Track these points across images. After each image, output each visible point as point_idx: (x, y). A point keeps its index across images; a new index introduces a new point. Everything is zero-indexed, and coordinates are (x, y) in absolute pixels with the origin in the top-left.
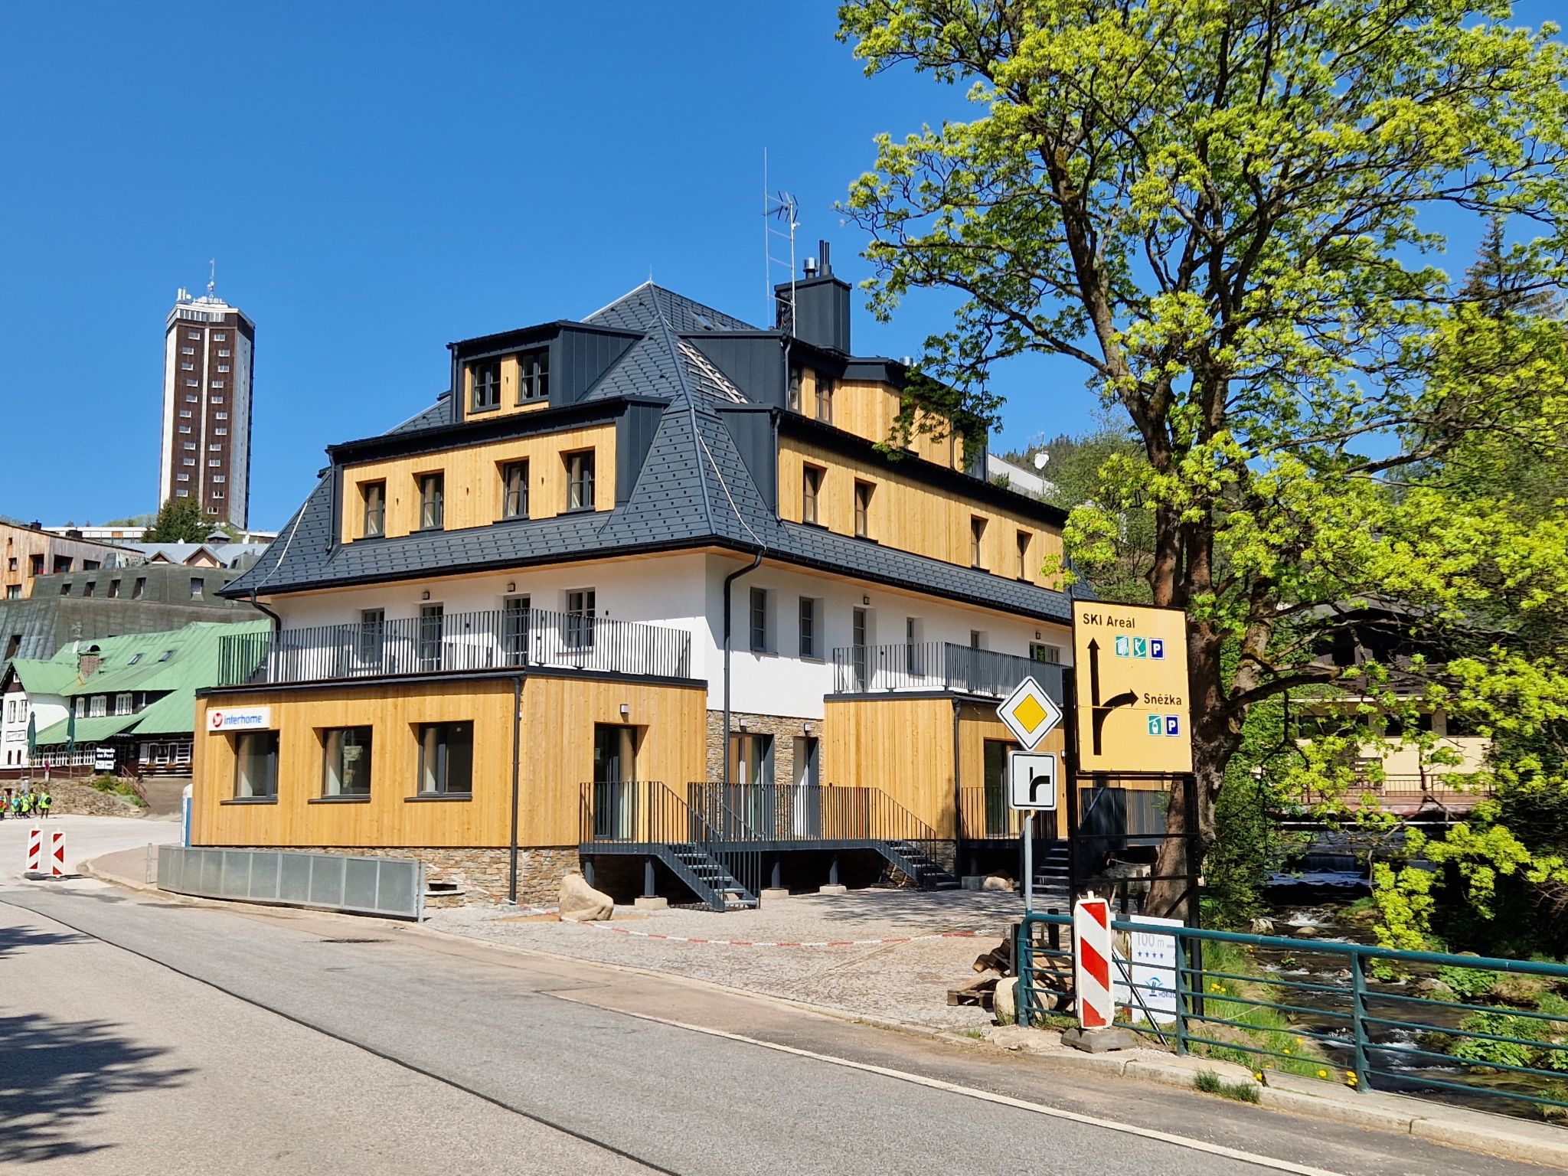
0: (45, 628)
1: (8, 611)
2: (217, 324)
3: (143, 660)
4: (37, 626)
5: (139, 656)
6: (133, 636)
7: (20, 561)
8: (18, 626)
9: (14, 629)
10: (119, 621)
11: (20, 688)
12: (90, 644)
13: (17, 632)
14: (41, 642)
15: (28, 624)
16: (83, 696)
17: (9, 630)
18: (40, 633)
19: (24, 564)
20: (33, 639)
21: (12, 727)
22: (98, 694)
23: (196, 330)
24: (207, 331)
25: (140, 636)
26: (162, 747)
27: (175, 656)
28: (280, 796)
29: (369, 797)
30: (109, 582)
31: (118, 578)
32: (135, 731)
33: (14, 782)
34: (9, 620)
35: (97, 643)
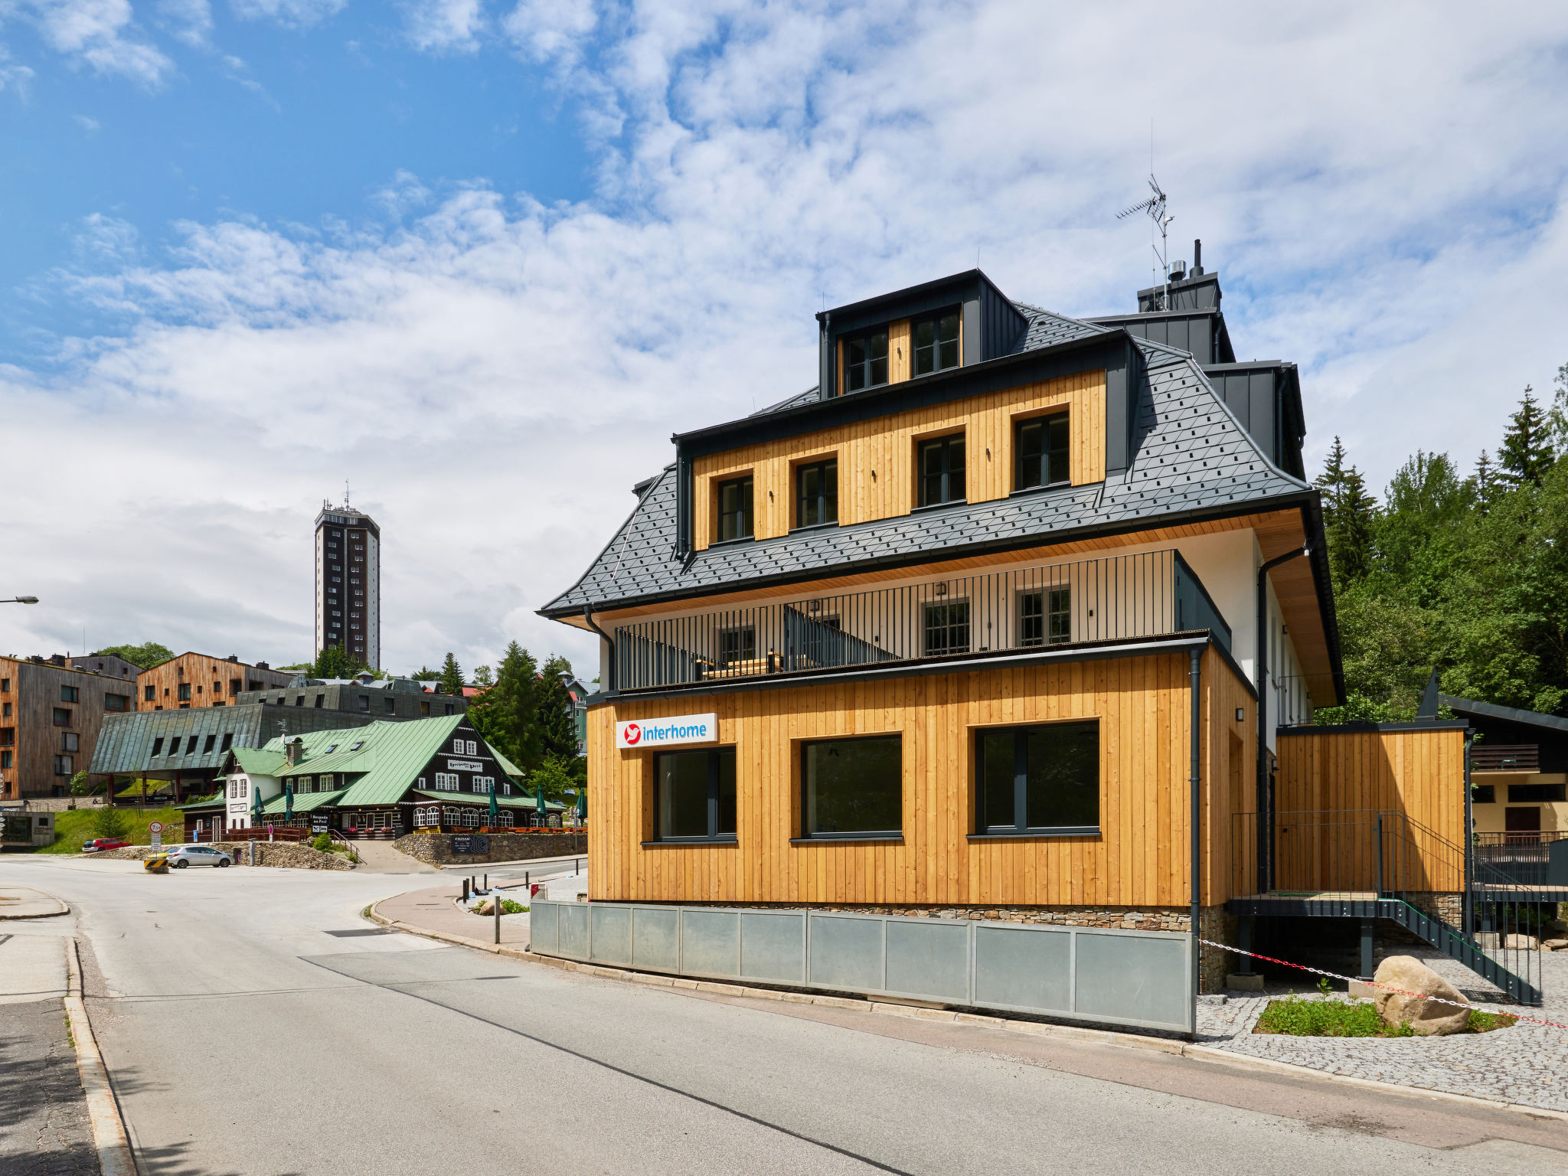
0: (252, 728)
1: (221, 716)
2: (352, 526)
3: (337, 750)
4: (245, 727)
5: (335, 746)
6: (327, 732)
7: (223, 684)
8: (230, 727)
9: (226, 728)
10: (309, 724)
11: (241, 770)
12: (293, 738)
13: (229, 731)
14: (249, 739)
15: (237, 725)
16: (292, 776)
17: (222, 730)
18: (248, 732)
19: (226, 687)
20: (243, 736)
21: (234, 801)
22: (304, 775)
23: (337, 530)
24: (346, 531)
25: (333, 732)
26: (361, 817)
27: (364, 746)
28: (740, 834)
29: (900, 835)
30: (296, 698)
31: (303, 694)
32: (340, 804)
33: (242, 843)
34: (222, 722)
35: (301, 736)
